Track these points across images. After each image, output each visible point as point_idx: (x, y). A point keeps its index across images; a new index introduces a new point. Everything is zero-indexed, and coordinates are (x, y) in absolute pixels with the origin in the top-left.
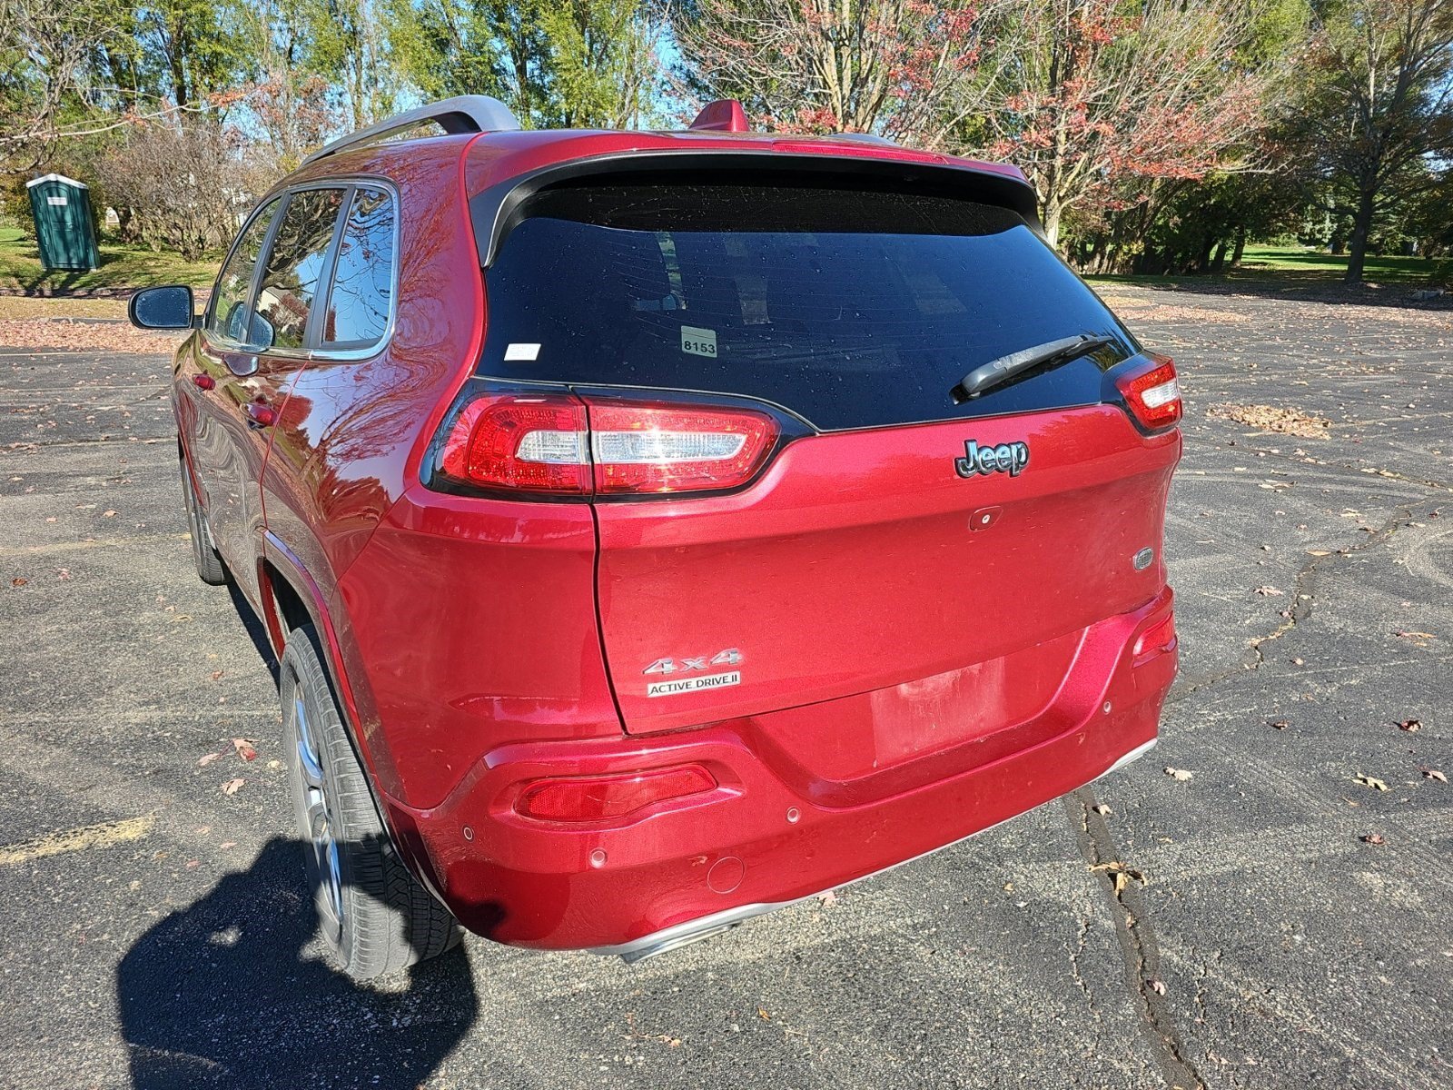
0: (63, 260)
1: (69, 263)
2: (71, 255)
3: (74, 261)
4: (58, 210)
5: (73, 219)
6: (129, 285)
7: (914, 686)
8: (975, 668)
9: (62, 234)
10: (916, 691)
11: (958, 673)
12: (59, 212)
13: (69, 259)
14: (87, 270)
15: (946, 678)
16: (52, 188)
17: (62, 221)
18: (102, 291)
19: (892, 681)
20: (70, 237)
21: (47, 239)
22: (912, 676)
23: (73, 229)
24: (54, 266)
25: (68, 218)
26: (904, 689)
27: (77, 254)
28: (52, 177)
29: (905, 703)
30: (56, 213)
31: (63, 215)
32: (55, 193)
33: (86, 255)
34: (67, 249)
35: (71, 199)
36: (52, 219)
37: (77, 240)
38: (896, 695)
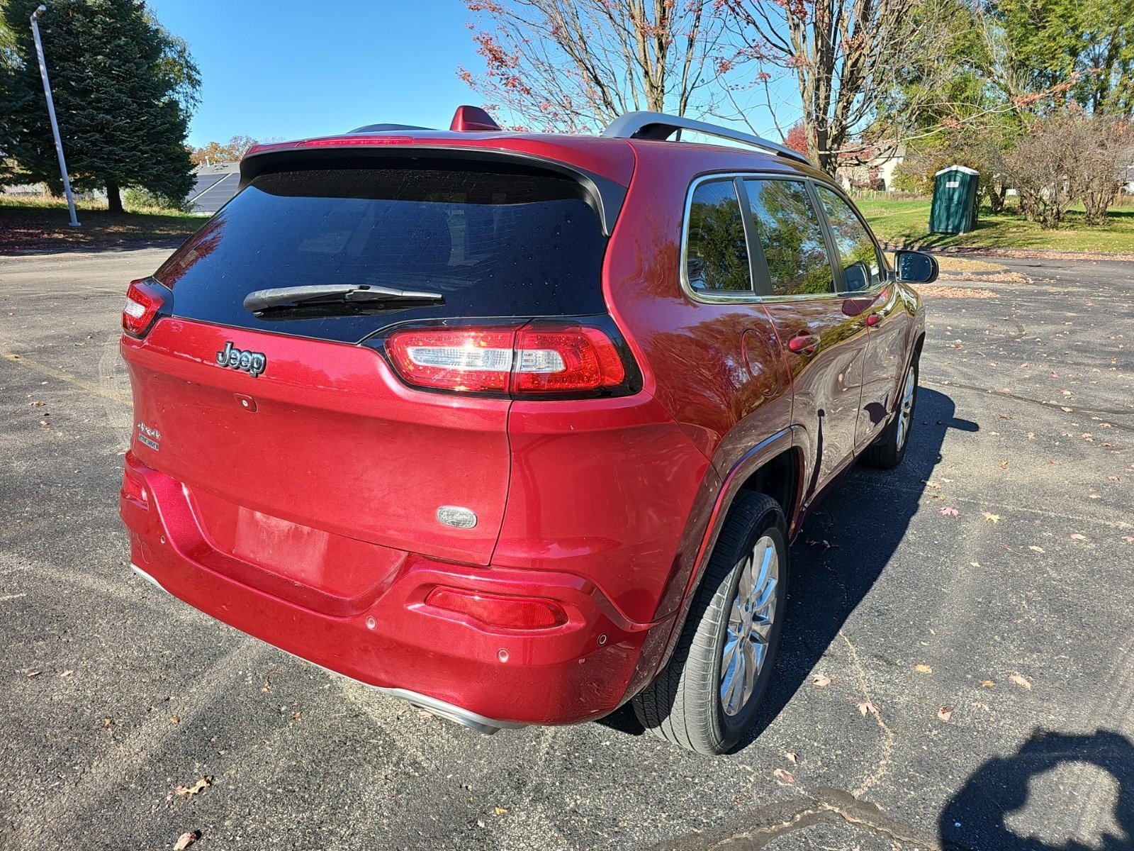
0: (943, 226)
1: (947, 229)
2: (950, 223)
3: (950, 227)
4: (951, 190)
5: (959, 197)
6: (974, 246)
7: (264, 516)
8: (306, 529)
9: (948, 208)
10: (265, 520)
11: (293, 525)
12: (951, 192)
13: (947, 226)
14: (957, 234)
15: (285, 525)
16: (951, 176)
17: (951, 199)
18: (952, 249)
19: (254, 507)
20: (952, 210)
21: (937, 212)
22: (269, 512)
23: (957, 204)
24: (936, 230)
25: (956, 197)
26: (258, 515)
27: (953, 222)
28: (954, 168)
29: (256, 523)
30: (949, 192)
31: (953, 194)
32: (952, 179)
33: (960, 222)
34: (948, 219)
35: (962, 184)
36: (945, 197)
37: (957, 212)
38: (253, 516)
